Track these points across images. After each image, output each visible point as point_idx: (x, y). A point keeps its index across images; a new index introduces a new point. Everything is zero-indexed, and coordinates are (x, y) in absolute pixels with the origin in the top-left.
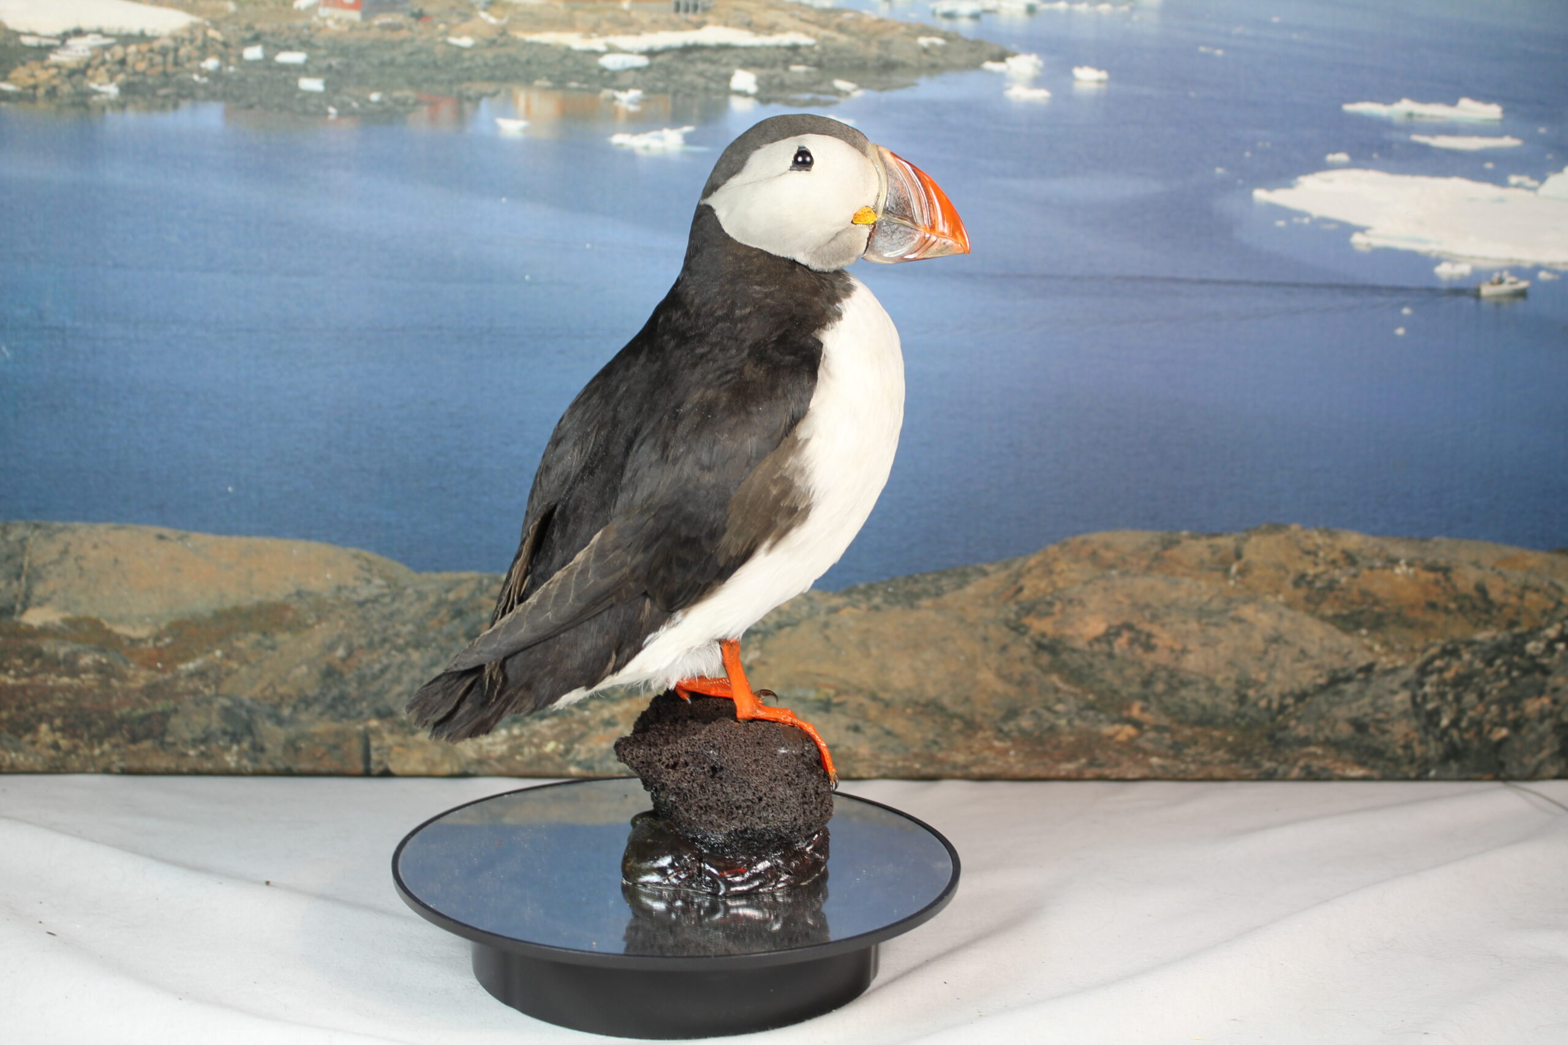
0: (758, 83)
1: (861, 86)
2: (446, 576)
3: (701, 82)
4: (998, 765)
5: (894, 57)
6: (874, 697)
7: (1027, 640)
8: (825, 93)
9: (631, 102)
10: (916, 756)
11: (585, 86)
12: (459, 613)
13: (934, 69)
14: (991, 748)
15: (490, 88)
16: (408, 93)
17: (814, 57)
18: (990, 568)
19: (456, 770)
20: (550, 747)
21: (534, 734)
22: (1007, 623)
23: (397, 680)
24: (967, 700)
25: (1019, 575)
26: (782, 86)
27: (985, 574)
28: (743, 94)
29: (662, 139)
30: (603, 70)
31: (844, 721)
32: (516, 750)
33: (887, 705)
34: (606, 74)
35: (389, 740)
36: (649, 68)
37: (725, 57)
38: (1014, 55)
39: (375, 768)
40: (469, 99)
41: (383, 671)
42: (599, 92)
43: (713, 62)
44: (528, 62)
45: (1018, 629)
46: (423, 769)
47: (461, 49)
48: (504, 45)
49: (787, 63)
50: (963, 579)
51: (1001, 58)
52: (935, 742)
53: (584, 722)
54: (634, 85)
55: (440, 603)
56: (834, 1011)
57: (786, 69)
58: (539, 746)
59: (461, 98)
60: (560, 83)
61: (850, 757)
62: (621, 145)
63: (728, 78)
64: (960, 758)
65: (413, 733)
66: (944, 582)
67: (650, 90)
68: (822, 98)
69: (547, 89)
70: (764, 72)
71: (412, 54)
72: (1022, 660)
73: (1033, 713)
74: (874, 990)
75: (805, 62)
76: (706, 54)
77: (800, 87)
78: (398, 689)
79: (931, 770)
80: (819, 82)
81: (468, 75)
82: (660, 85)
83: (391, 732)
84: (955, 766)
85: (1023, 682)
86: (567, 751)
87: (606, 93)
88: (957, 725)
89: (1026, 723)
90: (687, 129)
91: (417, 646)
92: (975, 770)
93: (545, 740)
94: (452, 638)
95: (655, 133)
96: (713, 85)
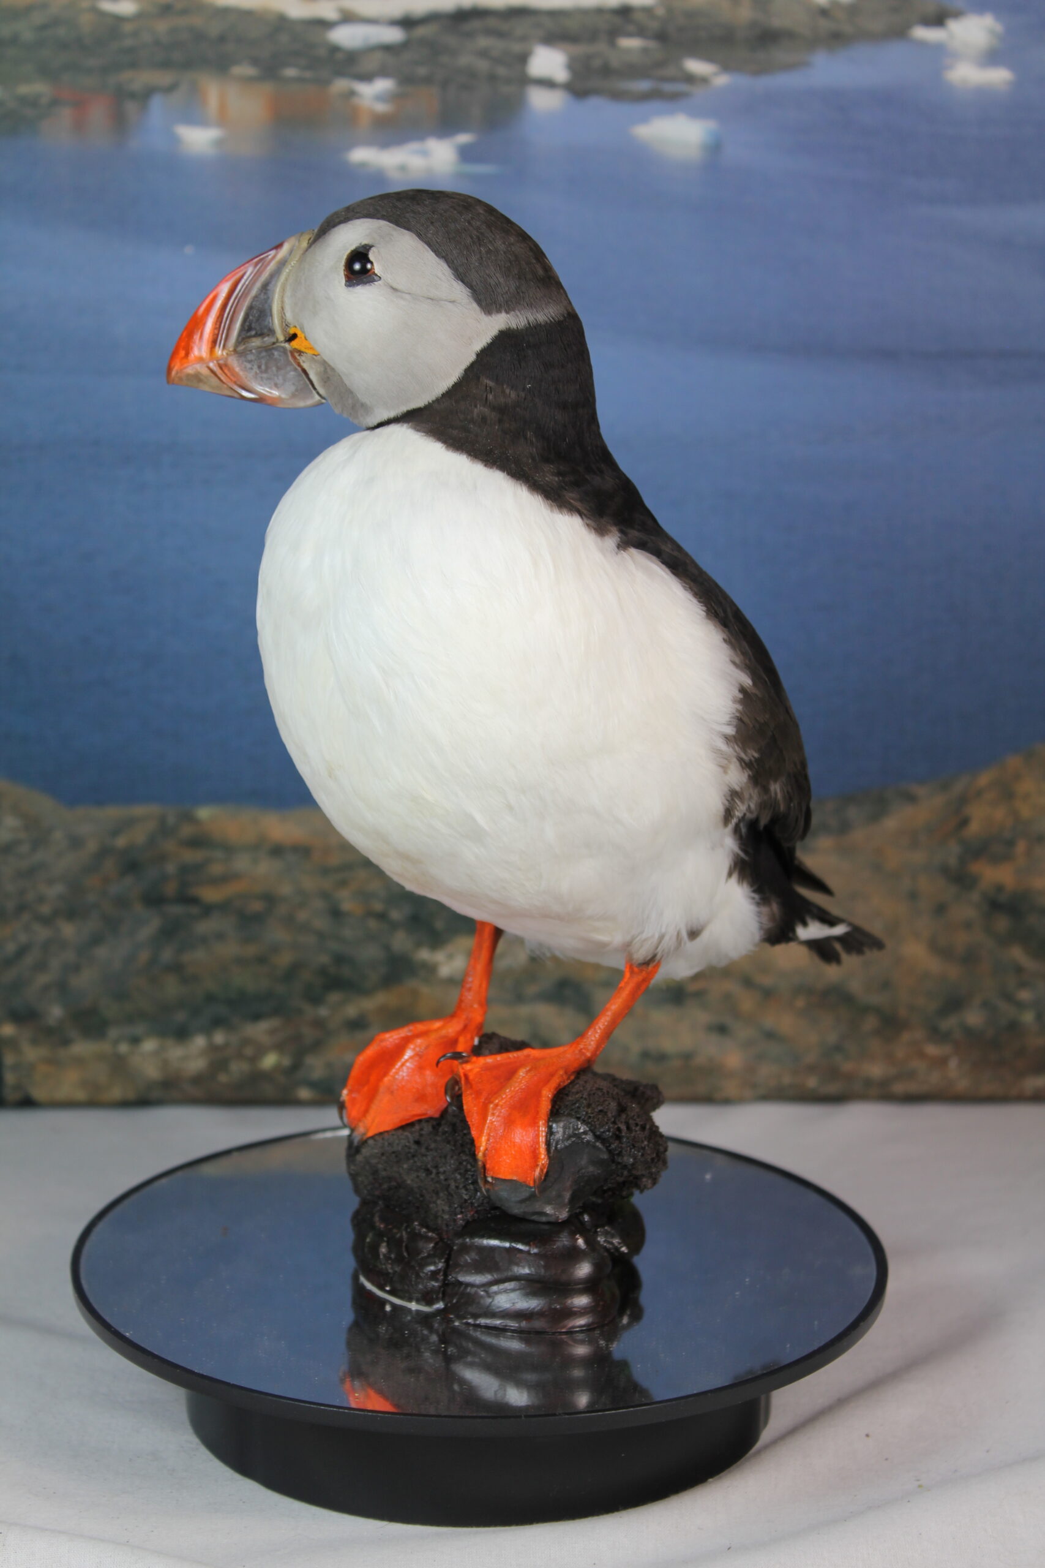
0: (571, 66)
1: (726, 67)
2: (113, 813)
3: (483, 65)
4: (935, 1079)
5: (777, 22)
6: (748, 982)
7: (975, 896)
8: (672, 79)
9: (379, 98)
10: (811, 1069)
11: (308, 74)
12: (131, 865)
13: (836, 39)
14: (922, 1055)
15: (164, 78)
16: (39, 88)
17: (654, 25)
18: (921, 791)
19: (131, 1095)
20: (270, 1061)
21: (246, 1042)
22: (945, 870)
23: (41, 966)
24: (886, 985)
25: (963, 800)
26: (607, 71)
27: (911, 798)
28: (548, 83)
29: (425, 153)
30: (335, 49)
31: (702, 1017)
32: (219, 1062)
33: (768, 994)
34: (339, 56)
35: (32, 1053)
36: (404, 46)
37: (520, 27)
38: (957, 14)
39: (11, 1095)
40: (133, 96)
41: (22, 951)
42: (327, 82)
43: (500, 35)
44: (222, 39)
45: (962, 879)
46: (80, 1095)
47: (119, 19)
48: (185, 12)
49: (613, 34)
50: (879, 807)
51: (938, 20)
52: (838, 1048)
53: (319, 1024)
54: (383, 72)
55: (104, 852)
56: (710, 1480)
57: (612, 43)
58: (254, 1059)
59: (121, 96)
60: (269, 70)
61: (713, 1070)
62: (363, 165)
63: (523, 58)
64: (876, 1070)
65: (66, 1042)
66: (853, 813)
67: (407, 80)
68: (668, 87)
69: (250, 80)
70: (581, 49)
71: (44, 27)
72: (968, 925)
73: (986, 1005)
74: (766, 1447)
75: (641, 32)
76: (492, 22)
77: (633, 71)
78: (42, 979)
79: (832, 1088)
80: (661, 64)
81: (132, 60)
82: (422, 71)
83: (35, 1042)
84: (868, 1082)
85: (969, 958)
86: (296, 1066)
87: (341, 85)
88: (870, 1023)
89: (974, 1018)
90: (464, 138)
91: (71, 914)
92: (899, 1088)
93: (261, 1051)
94: (122, 902)
95: (414, 146)
96: (501, 71)
